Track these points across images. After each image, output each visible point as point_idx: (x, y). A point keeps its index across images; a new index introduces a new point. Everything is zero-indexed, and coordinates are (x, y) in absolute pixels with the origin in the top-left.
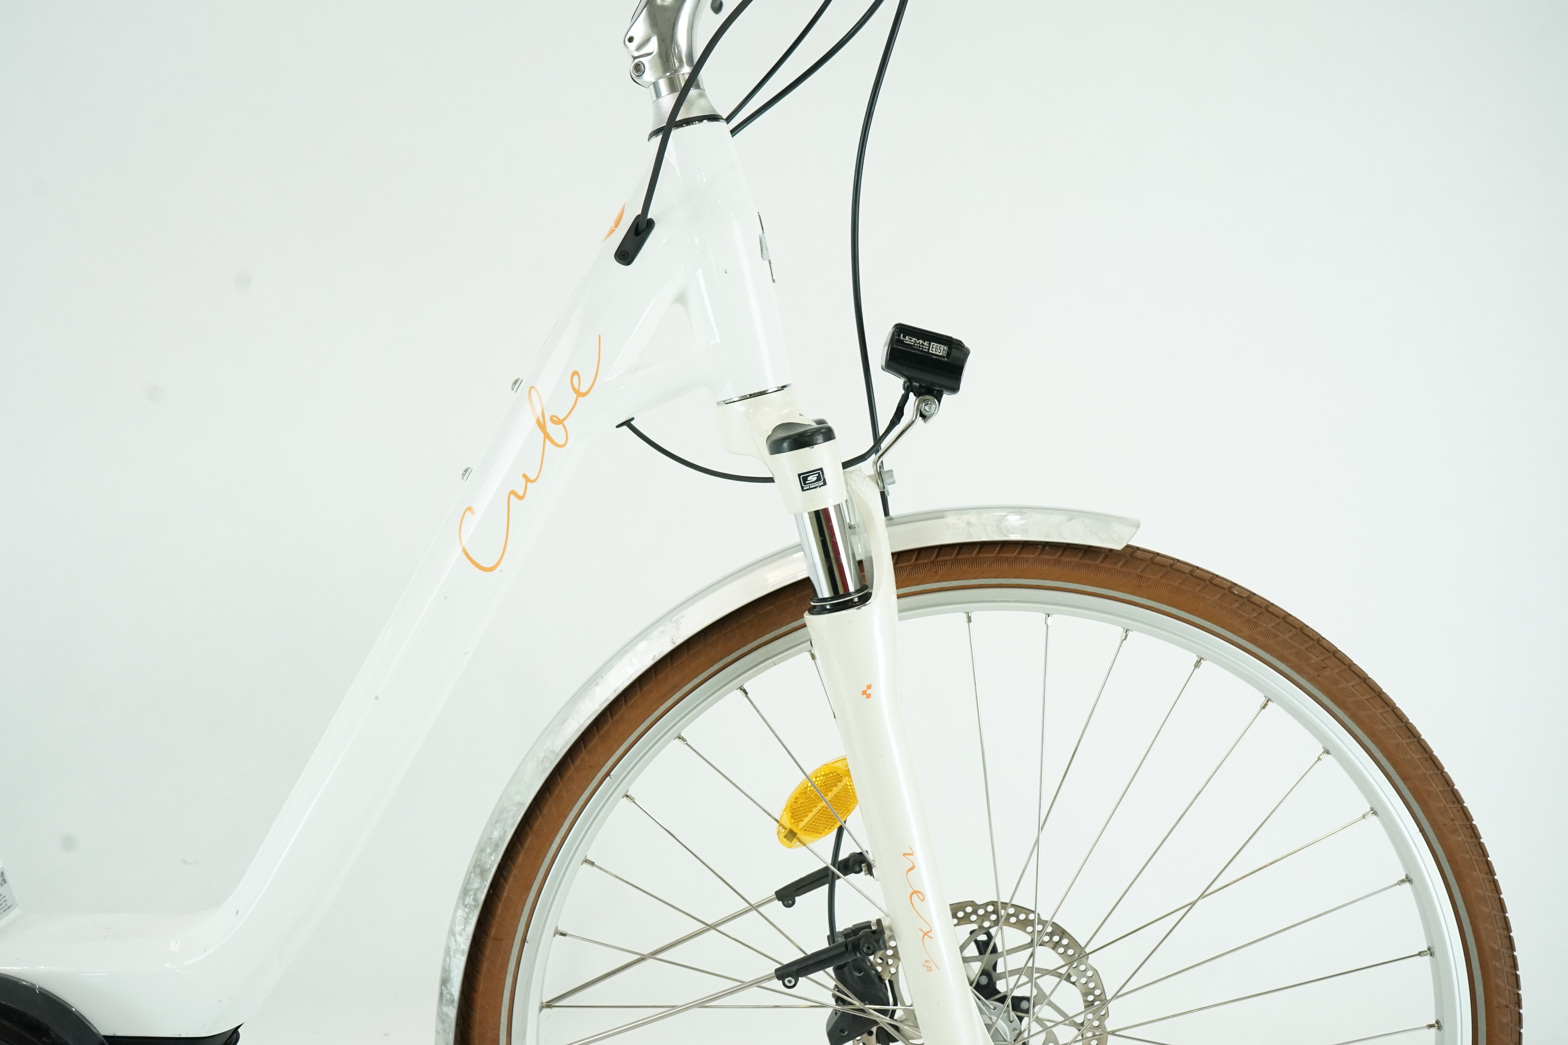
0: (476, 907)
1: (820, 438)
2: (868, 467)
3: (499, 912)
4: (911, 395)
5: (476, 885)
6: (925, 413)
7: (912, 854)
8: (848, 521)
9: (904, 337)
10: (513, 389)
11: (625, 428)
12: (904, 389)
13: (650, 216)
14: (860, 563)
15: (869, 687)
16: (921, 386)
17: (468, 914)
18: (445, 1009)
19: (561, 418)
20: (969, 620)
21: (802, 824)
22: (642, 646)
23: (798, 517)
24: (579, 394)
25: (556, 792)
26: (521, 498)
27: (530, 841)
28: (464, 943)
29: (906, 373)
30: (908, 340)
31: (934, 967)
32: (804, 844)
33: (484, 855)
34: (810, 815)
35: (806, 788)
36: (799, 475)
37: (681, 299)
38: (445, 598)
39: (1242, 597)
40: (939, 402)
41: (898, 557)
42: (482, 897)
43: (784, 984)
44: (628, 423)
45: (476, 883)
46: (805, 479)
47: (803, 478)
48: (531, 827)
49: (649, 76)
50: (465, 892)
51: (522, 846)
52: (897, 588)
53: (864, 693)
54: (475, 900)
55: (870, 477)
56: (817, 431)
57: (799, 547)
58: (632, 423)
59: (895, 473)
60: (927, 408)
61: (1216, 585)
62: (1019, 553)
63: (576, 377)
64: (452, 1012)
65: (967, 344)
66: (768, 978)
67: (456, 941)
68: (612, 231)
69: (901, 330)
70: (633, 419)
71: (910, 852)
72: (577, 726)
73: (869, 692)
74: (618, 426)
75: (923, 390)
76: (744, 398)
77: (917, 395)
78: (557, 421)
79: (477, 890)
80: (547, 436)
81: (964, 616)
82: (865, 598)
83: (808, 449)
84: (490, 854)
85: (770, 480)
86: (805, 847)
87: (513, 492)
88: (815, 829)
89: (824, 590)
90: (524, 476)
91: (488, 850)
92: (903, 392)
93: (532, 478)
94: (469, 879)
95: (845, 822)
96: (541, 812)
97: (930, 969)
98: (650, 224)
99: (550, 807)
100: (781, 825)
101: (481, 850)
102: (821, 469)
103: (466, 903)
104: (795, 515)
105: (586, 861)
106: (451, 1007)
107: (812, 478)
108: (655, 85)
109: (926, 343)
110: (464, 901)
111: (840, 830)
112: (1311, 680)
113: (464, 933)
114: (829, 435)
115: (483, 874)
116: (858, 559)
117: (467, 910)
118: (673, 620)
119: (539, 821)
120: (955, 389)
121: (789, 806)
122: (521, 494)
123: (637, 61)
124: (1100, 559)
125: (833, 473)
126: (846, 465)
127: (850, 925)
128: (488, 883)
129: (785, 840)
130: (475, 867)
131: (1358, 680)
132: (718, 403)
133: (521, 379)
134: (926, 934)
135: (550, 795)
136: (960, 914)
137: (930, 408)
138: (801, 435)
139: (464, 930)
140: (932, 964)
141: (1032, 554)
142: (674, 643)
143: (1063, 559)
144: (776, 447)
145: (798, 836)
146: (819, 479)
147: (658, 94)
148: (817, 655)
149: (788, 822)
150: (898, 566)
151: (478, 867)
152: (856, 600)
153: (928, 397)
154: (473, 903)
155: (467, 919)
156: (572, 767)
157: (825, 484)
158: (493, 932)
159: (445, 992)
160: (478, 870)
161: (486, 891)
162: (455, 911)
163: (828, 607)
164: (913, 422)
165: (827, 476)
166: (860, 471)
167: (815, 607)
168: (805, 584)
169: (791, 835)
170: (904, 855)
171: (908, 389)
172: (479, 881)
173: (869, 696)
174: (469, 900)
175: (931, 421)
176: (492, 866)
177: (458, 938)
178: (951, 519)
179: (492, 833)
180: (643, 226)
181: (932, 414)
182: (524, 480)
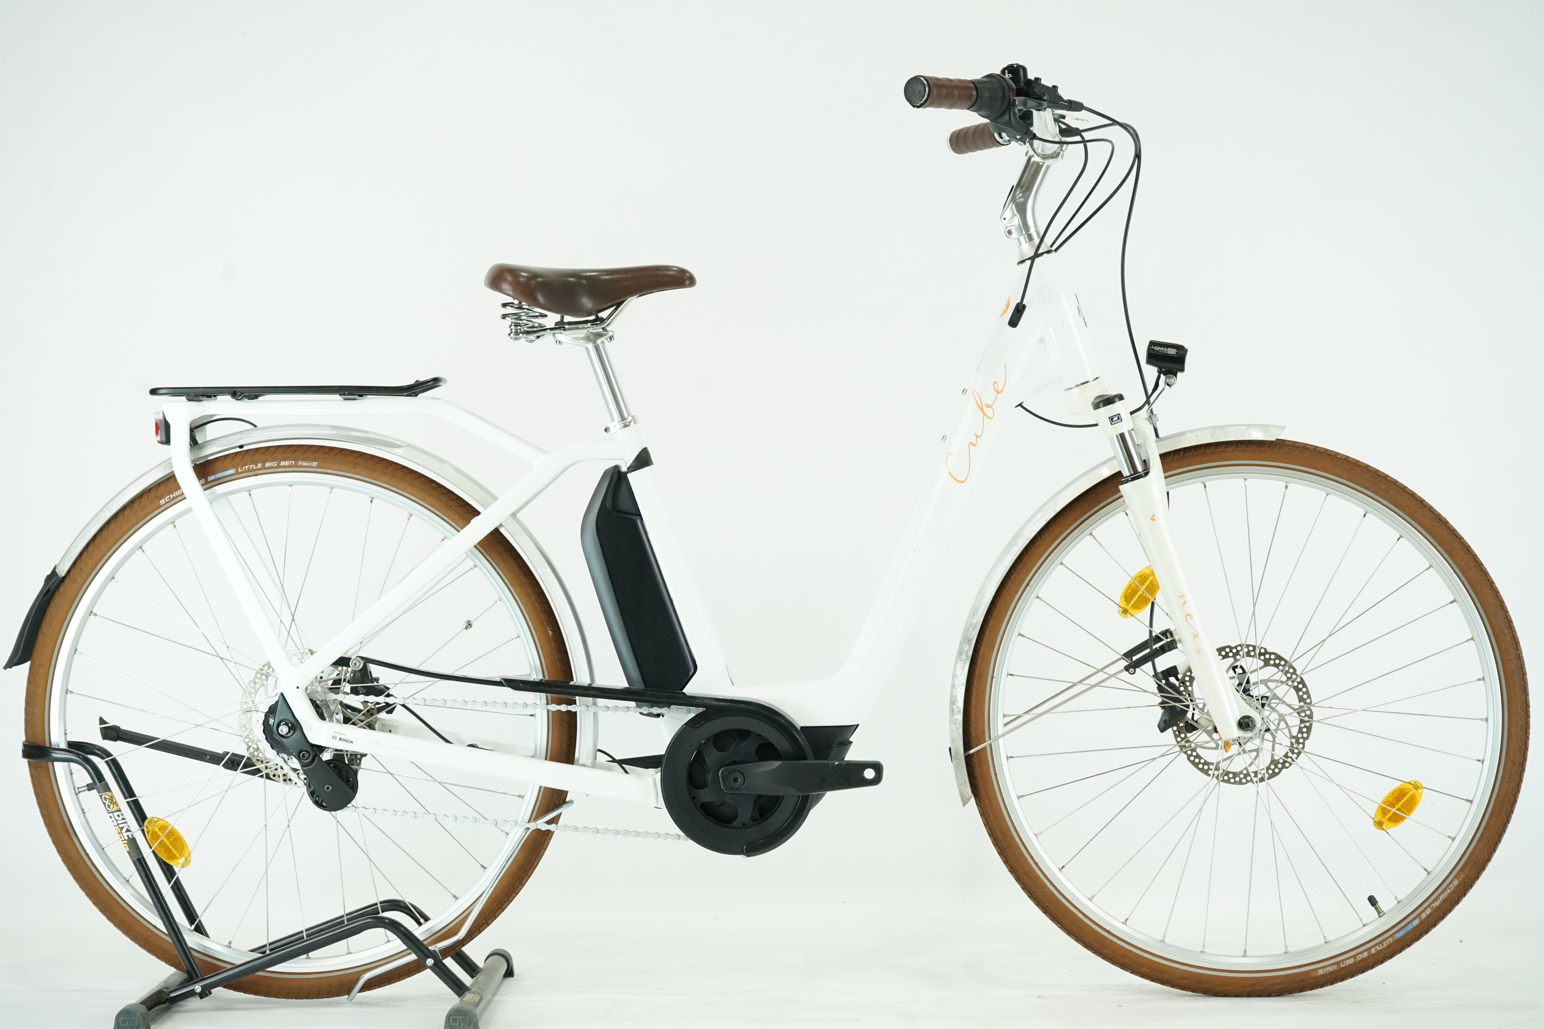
0: (967, 659)
1: (1117, 399)
2: (1144, 413)
3: (979, 662)
4: (1162, 375)
5: (966, 649)
6: (1170, 384)
7: (1184, 596)
8: (1137, 443)
9: (1154, 347)
10: (963, 394)
11: (1019, 407)
12: (1158, 372)
13: (1024, 303)
14: (1145, 461)
15: (1154, 516)
16: (1166, 370)
17: (964, 664)
18: (956, 717)
19: (991, 405)
20: (1205, 487)
21: (1130, 605)
22: (1039, 515)
23: (1111, 438)
24: (998, 392)
25: (1002, 596)
26: (975, 445)
27: (992, 622)
28: (963, 679)
29: (1158, 365)
30: (1156, 348)
31: (1201, 652)
32: (1133, 616)
33: (969, 632)
34: (1135, 599)
35: (1131, 584)
36: (1109, 418)
37: (1041, 341)
38: (943, 498)
39: (1342, 459)
40: (1176, 377)
41: (1163, 457)
42: (970, 653)
43: (1129, 673)
44: (1020, 405)
45: (966, 647)
46: (1112, 419)
47: (1111, 419)
48: (991, 616)
49: (1015, 235)
50: (960, 653)
51: (988, 626)
52: (1165, 471)
53: (1152, 519)
54: (967, 656)
55: (1146, 418)
56: (1116, 396)
57: (1114, 458)
58: (1022, 404)
59: (1158, 416)
60: (1169, 381)
61: (1328, 454)
62: (1225, 448)
63: (996, 384)
64: (960, 717)
65: (1186, 347)
66: (1121, 671)
67: (958, 680)
68: (1004, 312)
69: (1152, 344)
70: (1023, 403)
71: (1183, 595)
72: (1011, 560)
73: (1154, 518)
74: (1016, 407)
75: (1167, 372)
76: (1078, 386)
77: (1165, 375)
78: (989, 406)
79: (967, 651)
80: (984, 414)
81: (1202, 485)
82: (1146, 474)
83: (1112, 405)
84: (972, 631)
85: (1096, 425)
86: (1133, 617)
87: (971, 443)
88: (1138, 606)
89: (1126, 473)
90: (975, 434)
91: (971, 630)
92: (1157, 374)
93: (979, 435)
94: (962, 646)
95: (1155, 599)
96: (995, 607)
97: (1199, 653)
98: (1024, 307)
99: (1000, 604)
100: (1120, 606)
101: (966, 630)
102: (1119, 414)
103: (962, 659)
104: (1109, 438)
105: (1020, 634)
106: (960, 714)
107: (1115, 419)
108: (1018, 239)
109: (1165, 349)
110: (960, 658)
111: (1153, 604)
112: (1384, 498)
113: (962, 674)
114: (1121, 397)
115: (970, 644)
116: (1143, 459)
117: (963, 662)
118: (1054, 500)
119: (995, 612)
120: (1182, 370)
121: (1123, 595)
122: (975, 444)
123: (1008, 228)
124: (1266, 447)
125: (1125, 416)
126: (1132, 413)
127: (1164, 668)
128: (973, 646)
129: (1123, 614)
130: (964, 640)
131: (1408, 495)
132: (1065, 390)
133: (966, 388)
134: (1195, 636)
135: (1000, 598)
136: (1223, 653)
137: (1171, 381)
138: (1108, 399)
139: (962, 672)
140: (1200, 651)
141: (1232, 448)
142: (1055, 511)
143: (1247, 449)
144: (1096, 406)
145: (1129, 611)
146: (1119, 419)
147: (1020, 244)
148: (1128, 513)
149: (1124, 605)
150: (1165, 461)
151: (966, 639)
152: (1143, 474)
153: (1170, 375)
154: (966, 658)
155: (963, 667)
156: (1010, 582)
157: (1122, 421)
158: (977, 673)
159: (955, 707)
160: (967, 641)
161: (972, 650)
162: (956, 665)
163: (1130, 479)
164: (1164, 389)
165: (1123, 417)
166: (1140, 415)
167: (1123, 481)
168: (1119, 474)
169: (1125, 611)
170: (1180, 596)
171: (1160, 372)
172: (968, 646)
173: (1154, 520)
174: (964, 657)
175: (1173, 387)
176: (974, 637)
177: (960, 678)
178: (1188, 435)
179: (972, 621)
180: (1021, 307)
181: (1173, 384)
182: (975, 437)
